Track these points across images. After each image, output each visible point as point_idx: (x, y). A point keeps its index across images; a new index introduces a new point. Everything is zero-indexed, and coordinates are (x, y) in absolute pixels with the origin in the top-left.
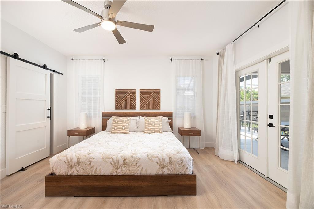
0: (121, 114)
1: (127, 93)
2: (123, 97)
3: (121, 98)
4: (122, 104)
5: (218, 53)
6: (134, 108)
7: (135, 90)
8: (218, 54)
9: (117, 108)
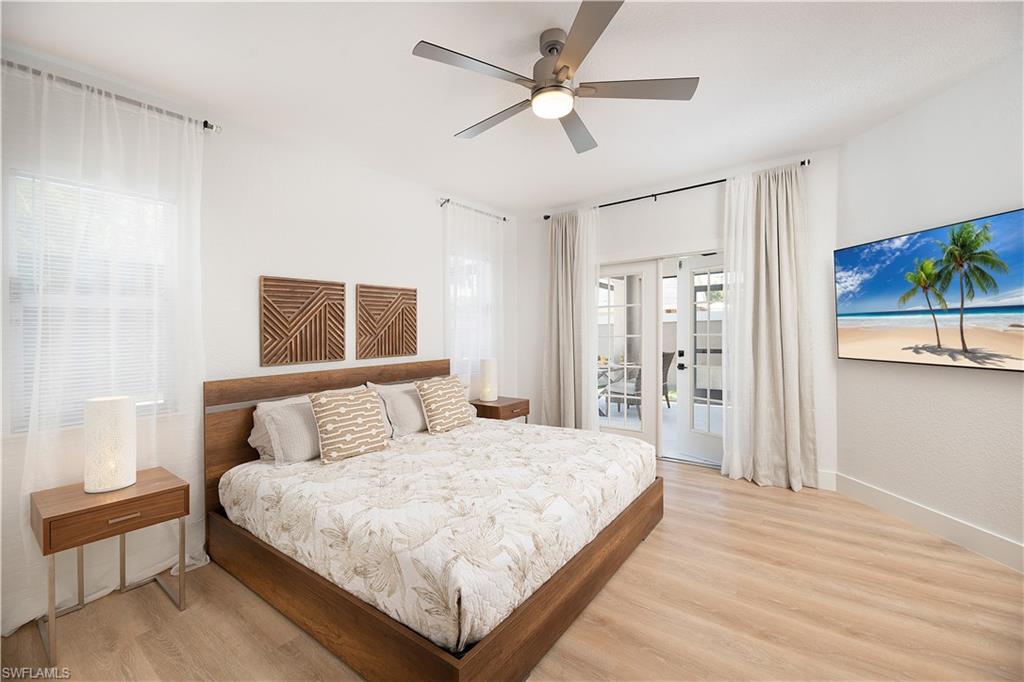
0: (297, 382)
1: (312, 296)
2: (297, 311)
3: (286, 316)
4: (292, 340)
5: (549, 217)
6: (338, 353)
7: (343, 286)
8: (547, 217)
9: (267, 359)
